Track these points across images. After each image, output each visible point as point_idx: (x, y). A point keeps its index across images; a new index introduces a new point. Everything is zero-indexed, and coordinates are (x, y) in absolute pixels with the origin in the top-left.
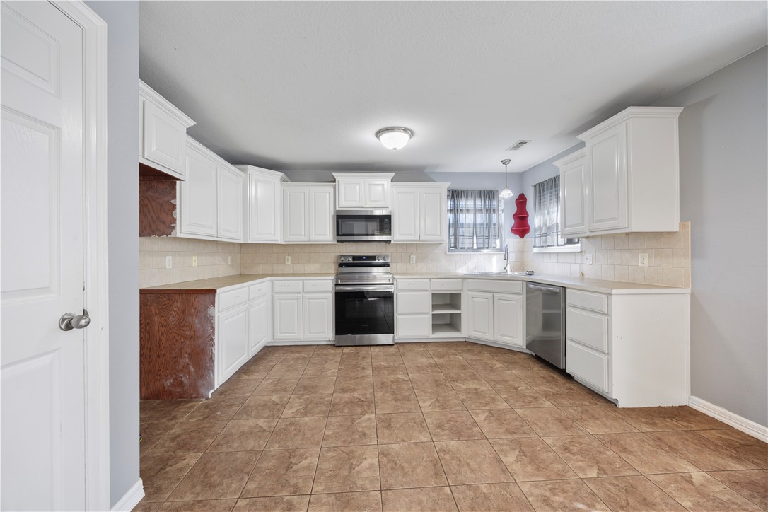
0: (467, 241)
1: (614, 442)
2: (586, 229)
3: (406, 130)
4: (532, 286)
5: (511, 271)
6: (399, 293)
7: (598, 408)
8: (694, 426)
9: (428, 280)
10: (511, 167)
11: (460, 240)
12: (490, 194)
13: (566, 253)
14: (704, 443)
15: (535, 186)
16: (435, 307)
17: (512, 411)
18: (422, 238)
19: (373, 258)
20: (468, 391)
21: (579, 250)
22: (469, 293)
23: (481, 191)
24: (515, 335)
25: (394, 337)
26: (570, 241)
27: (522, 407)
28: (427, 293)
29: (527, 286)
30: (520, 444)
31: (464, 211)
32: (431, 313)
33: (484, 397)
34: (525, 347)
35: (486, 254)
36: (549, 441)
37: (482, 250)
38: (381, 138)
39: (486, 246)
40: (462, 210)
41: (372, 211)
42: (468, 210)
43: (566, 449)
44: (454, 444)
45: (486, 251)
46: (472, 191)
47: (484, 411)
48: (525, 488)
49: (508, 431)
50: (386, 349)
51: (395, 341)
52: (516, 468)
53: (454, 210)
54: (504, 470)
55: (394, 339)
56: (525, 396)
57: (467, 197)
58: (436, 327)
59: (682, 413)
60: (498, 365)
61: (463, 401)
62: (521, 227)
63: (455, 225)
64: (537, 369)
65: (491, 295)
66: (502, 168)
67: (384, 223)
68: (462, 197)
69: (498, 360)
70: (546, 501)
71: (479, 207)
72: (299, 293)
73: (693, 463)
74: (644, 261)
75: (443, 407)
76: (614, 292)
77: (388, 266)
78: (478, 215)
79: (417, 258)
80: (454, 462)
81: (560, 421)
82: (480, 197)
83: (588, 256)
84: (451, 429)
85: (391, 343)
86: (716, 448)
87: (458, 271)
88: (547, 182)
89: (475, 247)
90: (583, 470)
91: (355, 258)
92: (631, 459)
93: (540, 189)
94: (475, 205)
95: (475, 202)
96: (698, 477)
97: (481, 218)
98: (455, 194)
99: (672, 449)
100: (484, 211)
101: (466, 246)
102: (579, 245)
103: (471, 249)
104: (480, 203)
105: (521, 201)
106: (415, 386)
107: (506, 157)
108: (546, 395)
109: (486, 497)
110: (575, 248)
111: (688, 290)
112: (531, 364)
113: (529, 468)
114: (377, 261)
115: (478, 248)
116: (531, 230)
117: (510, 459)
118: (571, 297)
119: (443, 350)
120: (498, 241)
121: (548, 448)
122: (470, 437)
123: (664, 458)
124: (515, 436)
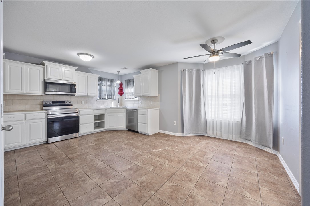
0: (104, 96)
1: (150, 141)
2: (141, 95)
3: (91, 56)
4: (128, 110)
5: (120, 106)
6: (80, 116)
7: (146, 137)
8: (160, 135)
9: (93, 110)
10: (120, 73)
11: (102, 96)
12: (112, 81)
13: (135, 101)
14: (162, 137)
15: (126, 80)
16: (95, 120)
17: (129, 142)
18: (88, 95)
19: (64, 102)
20: (116, 142)
21: (138, 100)
22: (108, 114)
23: (109, 79)
24: (122, 125)
25: (79, 134)
26: (136, 98)
27: (131, 141)
28: (93, 115)
29: (126, 110)
30: (134, 147)
31: (103, 85)
32: (94, 122)
33: (121, 142)
34: (126, 128)
35: (110, 101)
36: (139, 145)
37: (109, 99)
38: (80, 56)
39: (111, 98)
40: (102, 85)
41: (58, 81)
42: (104, 85)
43: (143, 145)
44: (120, 152)
45: (110, 100)
46: (106, 79)
47: (123, 144)
48: (139, 153)
49: (130, 146)
50: (76, 139)
51: (80, 136)
52: (136, 150)
53: (100, 85)
54: (134, 152)
55: (79, 135)
56: (131, 139)
57: (104, 81)
58: (96, 127)
59: (159, 133)
60: (120, 134)
61: (116, 144)
62: (121, 93)
63: (100, 90)
64: (130, 133)
65: (115, 114)
66: (117, 73)
67: (72, 87)
68: (102, 80)
69: (119, 133)
70: (143, 153)
71: (109, 85)
72: (22, 120)
73: (162, 140)
74: (152, 103)
75: (111, 147)
76: (149, 109)
77: (72, 105)
78: (108, 88)
79: (85, 102)
80: (122, 155)
81: (140, 141)
82: (109, 81)
83: (140, 101)
84: (117, 150)
85: (78, 136)
86: (164, 137)
87: (101, 107)
88: (130, 80)
89: (107, 98)
90: (147, 146)
91: (53, 102)
92: (153, 142)
93: (127, 81)
94: (107, 84)
95: (107, 83)
96: (162, 141)
97: (109, 88)
98: (100, 79)
99: (158, 139)
100: (110, 86)
101: (104, 98)
102: (138, 99)
103: (105, 99)
104: (109, 83)
105: (121, 85)
106: (99, 145)
107: (118, 70)
108: (135, 137)
109: (133, 157)
110: (137, 99)
111: (159, 109)
112: (128, 132)
113: (138, 150)
114: (66, 104)
115: (108, 99)
116: (124, 93)
117: (134, 150)
118: (139, 112)
119: (100, 134)
120: (114, 96)
121: (140, 146)
122: (123, 150)
123: (158, 140)
124: (133, 146)
